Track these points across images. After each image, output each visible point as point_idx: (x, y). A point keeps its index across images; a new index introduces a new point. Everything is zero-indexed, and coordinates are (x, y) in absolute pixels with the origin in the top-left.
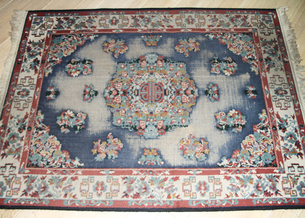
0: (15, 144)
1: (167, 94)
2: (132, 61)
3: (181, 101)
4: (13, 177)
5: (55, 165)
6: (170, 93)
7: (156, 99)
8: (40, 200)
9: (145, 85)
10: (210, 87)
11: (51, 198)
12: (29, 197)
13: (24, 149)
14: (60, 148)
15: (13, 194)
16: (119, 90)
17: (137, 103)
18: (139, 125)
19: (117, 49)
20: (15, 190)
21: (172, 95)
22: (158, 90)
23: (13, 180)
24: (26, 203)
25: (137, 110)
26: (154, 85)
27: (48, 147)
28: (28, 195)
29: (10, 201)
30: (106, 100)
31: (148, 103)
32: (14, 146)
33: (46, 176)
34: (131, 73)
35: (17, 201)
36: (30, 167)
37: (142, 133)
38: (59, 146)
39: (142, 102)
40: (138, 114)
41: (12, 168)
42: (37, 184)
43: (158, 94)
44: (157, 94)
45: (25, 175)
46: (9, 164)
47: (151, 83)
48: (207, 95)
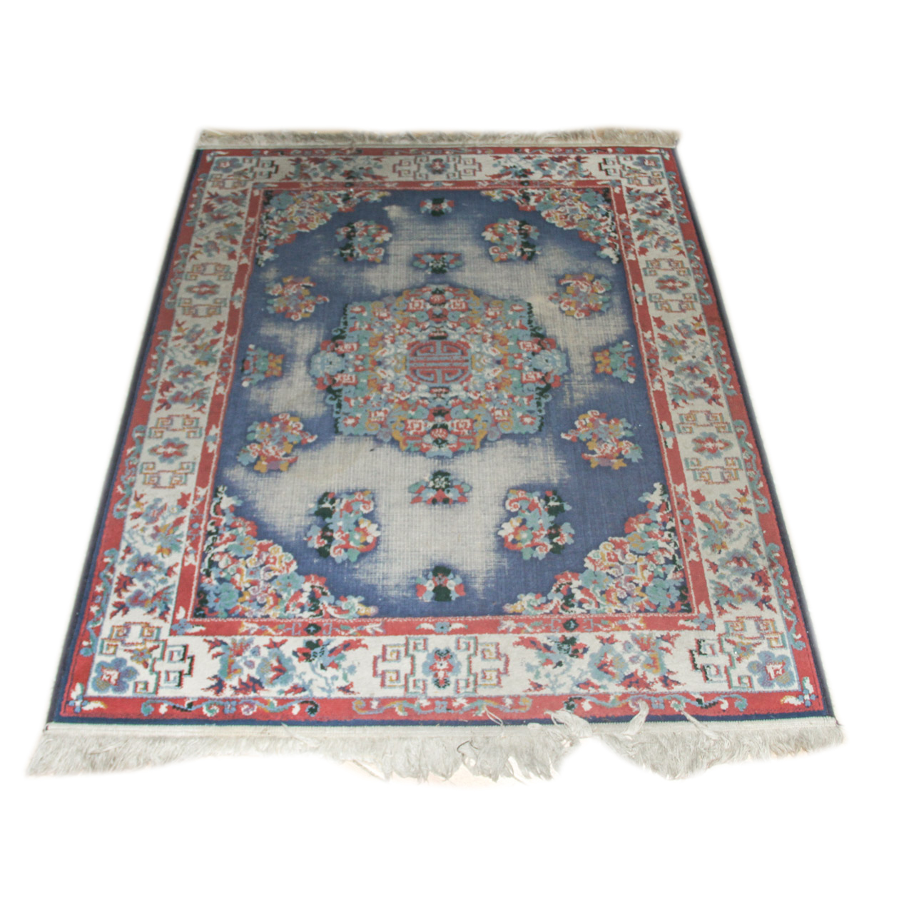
0: (626, 657)
1: (443, 334)
2: (335, 403)
3: (463, 311)
4: (729, 641)
5: (672, 544)
6: (442, 330)
7: (459, 353)
8: (772, 565)
9: (416, 376)
10: (423, 266)
11: (760, 540)
12: (772, 591)
13: (638, 628)
14: (622, 538)
15: (776, 632)
16: (431, 425)
17: (471, 387)
18: (533, 382)
19: (285, 439)
20: (762, 628)
21: (447, 326)
22: (432, 350)
23: (737, 639)
24: (788, 595)
25: (493, 388)
26: (415, 358)
27: (622, 567)
28: (766, 594)
29: (794, 636)
30: (463, 452)
31: (470, 368)
32: (633, 660)
33: (707, 561)
34: (375, 403)
35: (789, 618)
36: (688, 605)
37: (555, 376)
38: (614, 543)
39: (467, 379)
40: (503, 384)
41: (702, 650)
42: (734, 577)
43: (442, 350)
44: (444, 352)
45: (715, 612)
46: (693, 660)
47: (409, 364)
48: (445, 272)
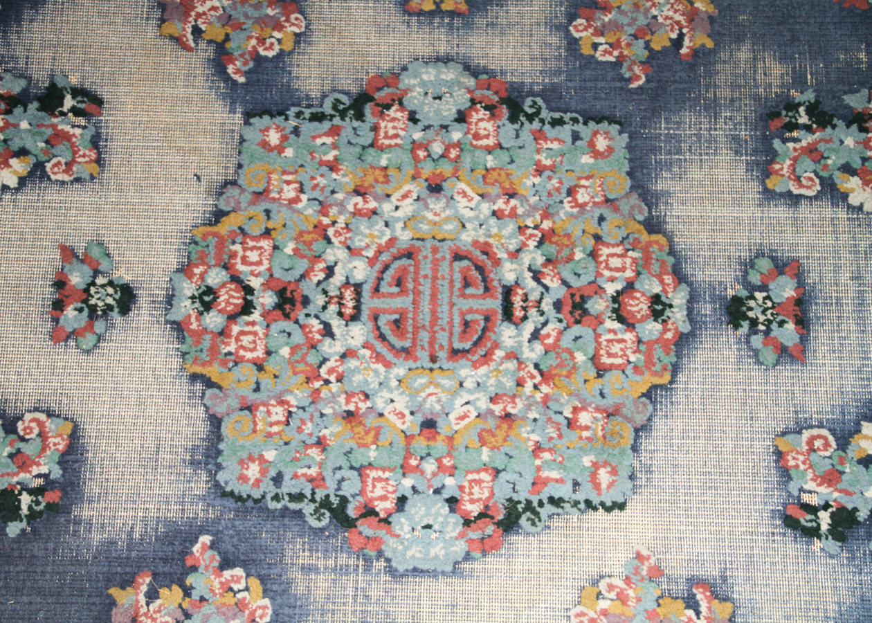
1: (519, 313)
2: (327, 108)
3: (594, 359)
6: (533, 312)
7: (457, 345)
9: (396, 258)
10: (755, 279)
16: (255, 283)
17: (352, 363)
18: (362, 493)
19: (239, 27)
21: (545, 324)
22: (469, 291)
25: (352, 407)
26: (448, 257)
30: (181, 340)
31: (411, 364)
34: (322, 181)
37: (376, 541)
39: (379, 358)
40: (360, 429)
43: (470, 311)
44: (462, 314)
47: (428, 244)
48: (737, 326)
